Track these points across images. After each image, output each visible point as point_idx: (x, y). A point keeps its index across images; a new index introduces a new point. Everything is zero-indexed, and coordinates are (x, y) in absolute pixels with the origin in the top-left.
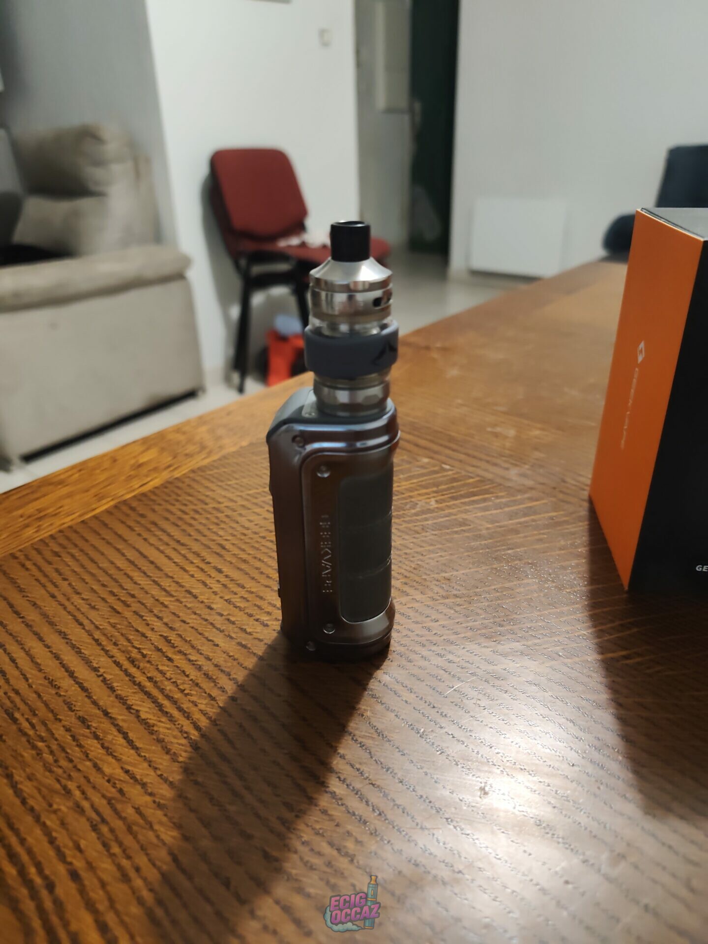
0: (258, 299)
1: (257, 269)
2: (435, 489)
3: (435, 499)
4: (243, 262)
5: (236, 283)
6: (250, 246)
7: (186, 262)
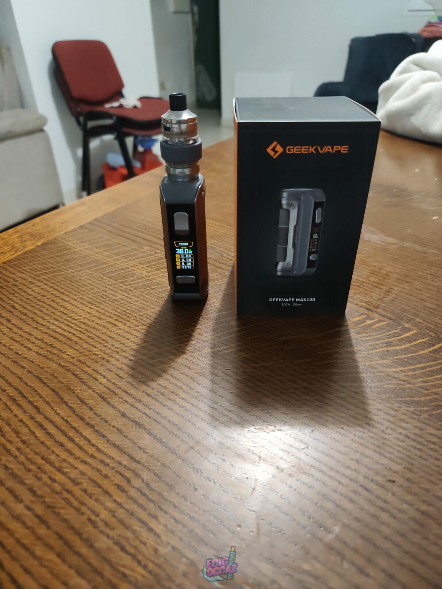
0: (94, 144)
1: (91, 124)
2: (148, 265)
3: (147, 271)
4: (81, 119)
5: (79, 133)
6: (86, 108)
7: (44, 120)
